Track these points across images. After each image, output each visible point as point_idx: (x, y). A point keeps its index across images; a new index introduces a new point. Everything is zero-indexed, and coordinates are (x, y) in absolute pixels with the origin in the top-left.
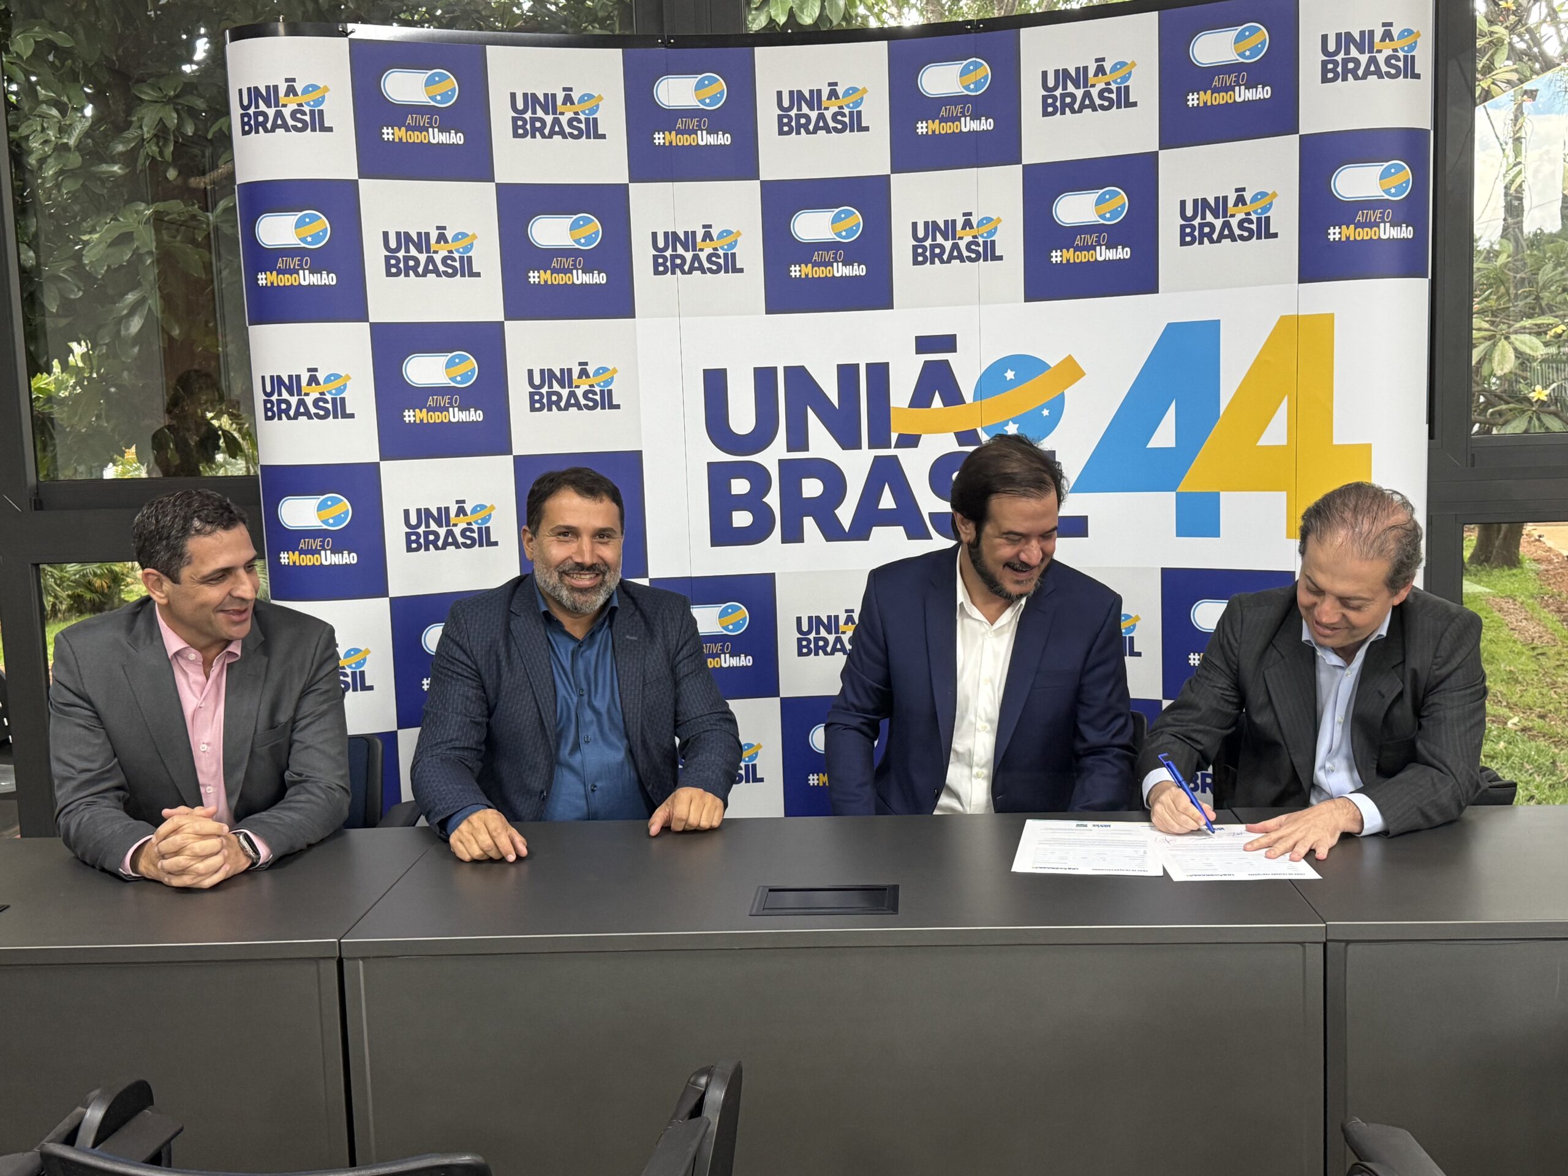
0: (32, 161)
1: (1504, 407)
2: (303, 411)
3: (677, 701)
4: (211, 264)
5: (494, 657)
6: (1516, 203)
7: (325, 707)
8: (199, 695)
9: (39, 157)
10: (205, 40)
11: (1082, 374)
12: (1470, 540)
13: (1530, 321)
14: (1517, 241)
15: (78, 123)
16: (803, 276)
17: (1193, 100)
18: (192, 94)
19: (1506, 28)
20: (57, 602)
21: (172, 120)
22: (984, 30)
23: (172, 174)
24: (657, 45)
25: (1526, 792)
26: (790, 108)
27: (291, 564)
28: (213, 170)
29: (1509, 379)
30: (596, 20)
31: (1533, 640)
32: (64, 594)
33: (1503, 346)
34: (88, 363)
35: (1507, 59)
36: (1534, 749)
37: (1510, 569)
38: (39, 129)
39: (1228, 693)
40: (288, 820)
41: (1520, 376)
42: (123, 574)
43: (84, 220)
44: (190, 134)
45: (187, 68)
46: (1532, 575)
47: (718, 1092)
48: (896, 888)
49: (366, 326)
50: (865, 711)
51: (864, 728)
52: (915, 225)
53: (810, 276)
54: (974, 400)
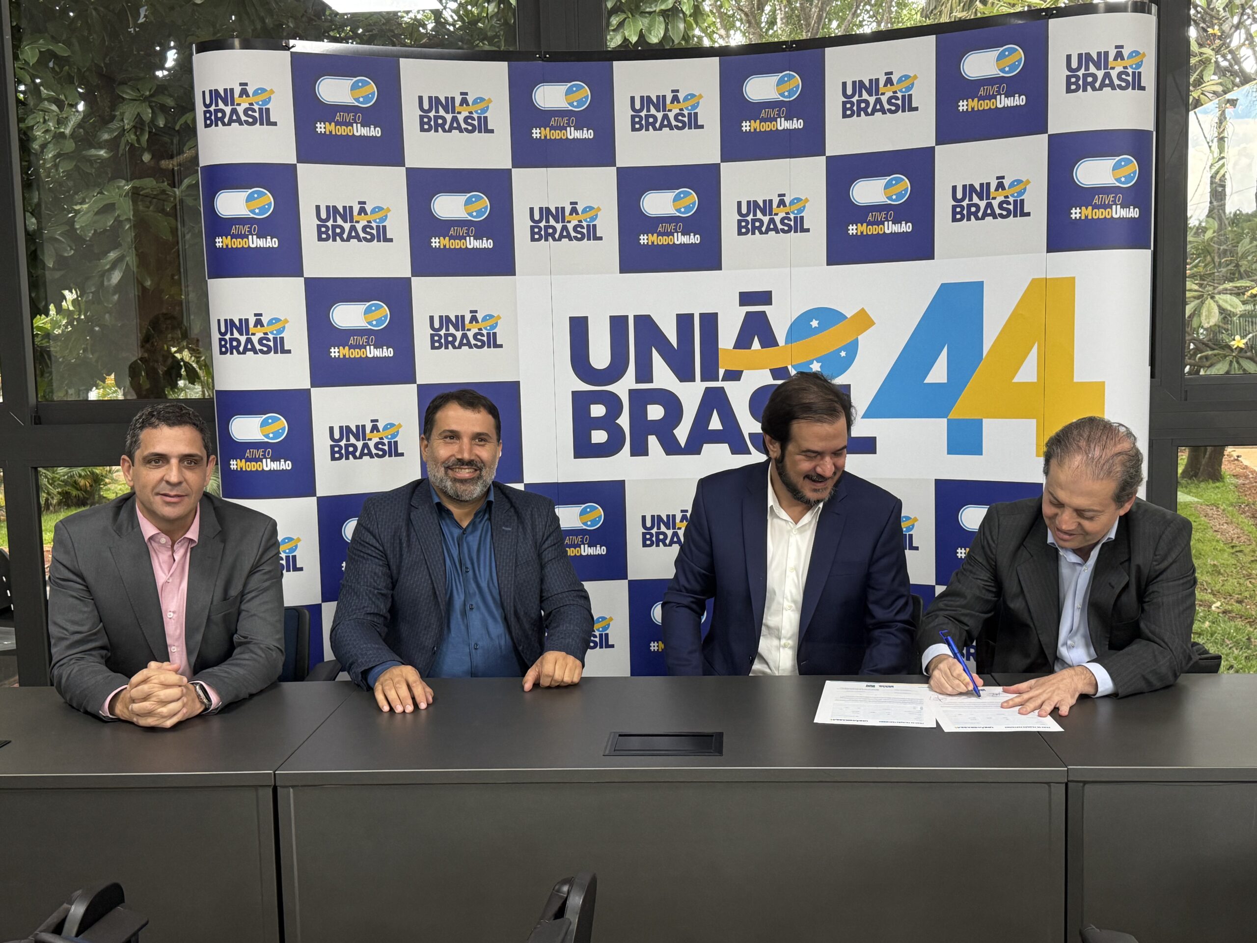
0: (36, 146)
1: (1210, 353)
2: (250, 347)
3: (542, 581)
4: (177, 229)
5: (397, 541)
6: (1220, 189)
7: (267, 584)
8: (167, 572)
9: (41, 143)
10: (174, 51)
11: (872, 323)
12: (1183, 459)
13: (1231, 284)
14: (1220, 220)
15: (72, 117)
16: (650, 243)
17: (963, 106)
18: (164, 94)
19: (1213, 49)
20: (49, 497)
21: (148, 114)
22: (797, 49)
23: (146, 157)
24: (536, 59)
25: (1226, 663)
26: (641, 110)
27: (239, 469)
28: (180, 154)
29: (1214, 331)
30: (484, 38)
31: (1232, 540)
32: (55, 491)
33: (1210, 304)
34: (77, 307)
35: (1214, 74)
36: (1233, 628)
37: (1214, 482)
38: (41, 120)
39: (988, 584)
40: (235, 674)
41: (1222, 328)
42: (102, 476)
43: (76, 193)
44: (162, 126)
45: (160, 74)
46: (1232, 487)
47: (577, 898)
48: (721, 735)
49: (301, 280)
50: (695, 592)
51: (694, 606)
52: (739, 204)
53: (655, 243)
54: (786, 343)
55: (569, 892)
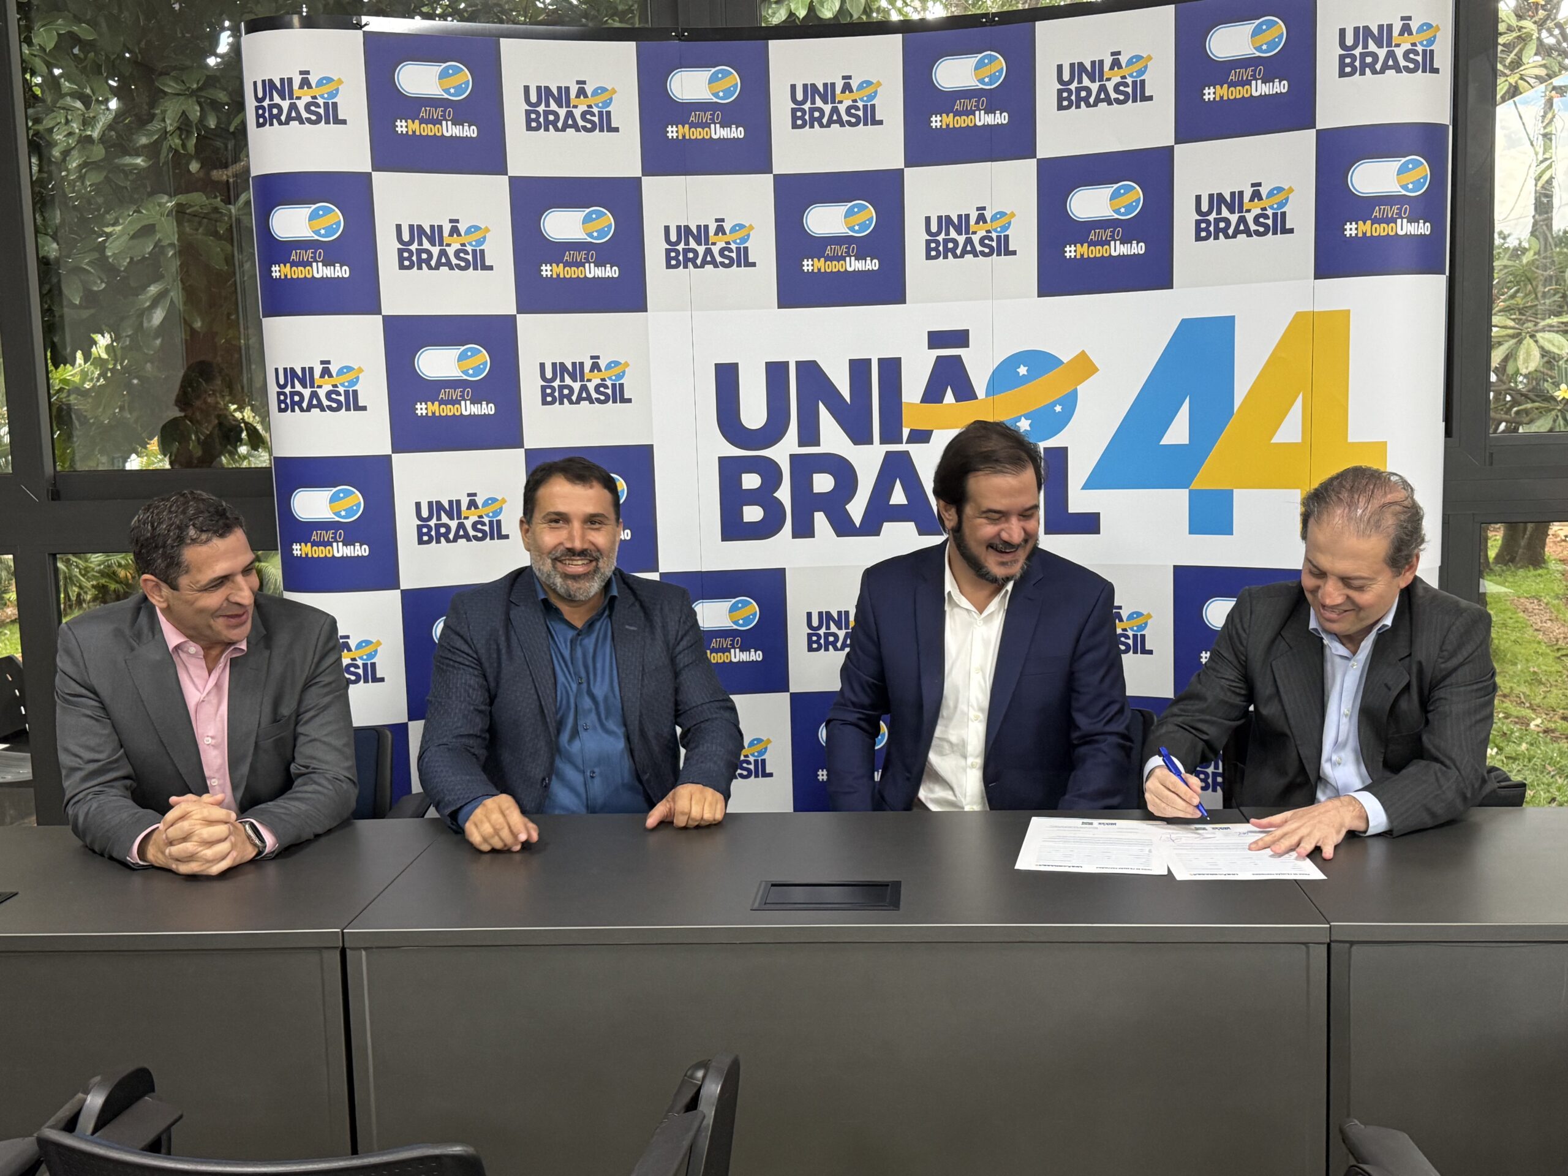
0: (56, 153)
1: (1529, 406)
2: (316, 403)
3: (677, 691)
4: (233, 256)
5: (494, 647)
6: (1545, 200)
7: (327, 699)
8: (201, 689)
9: (63, 149)
10: (228, 33)
11: (1095, 370)
12: (1495, 540)
13: (1557, 319)
14: (1546, 239)
15: (101, 116)
16: (816, 271)
17: (1209, 94)
18: (215, 86)
19: (1535, 23)
20: (82, 592)
21: (195, 112)
22: (999, 23)
23: (194, 167)
24: (671, 38)
25: (1547, 794)
26: (804, 102)
27: (304, 556)
28: (233, 164)
29: (1535, 378)
30: (615, 13)
31: (1557, 641)
32: (88, 584)
33: (1529, 344)
34: (112, 354)
35: (1536, 54)
36: (1556, 751)
37: (1535, 569)
38: (63, 121)
39: (1235, 684)
40: (294, 810)
41: (1547, 375)
43: (107, 212)
44: (213, 127)
45: (212, 61)
46: (1559, 576)
47: (713, 1086)
48: (897, 885)
49: (378, 319)
50: (863, 707)
51: (863, 724)
52: (928, 219)
53: (823, 270)
54: (986, 396)
55: (704, 1077)
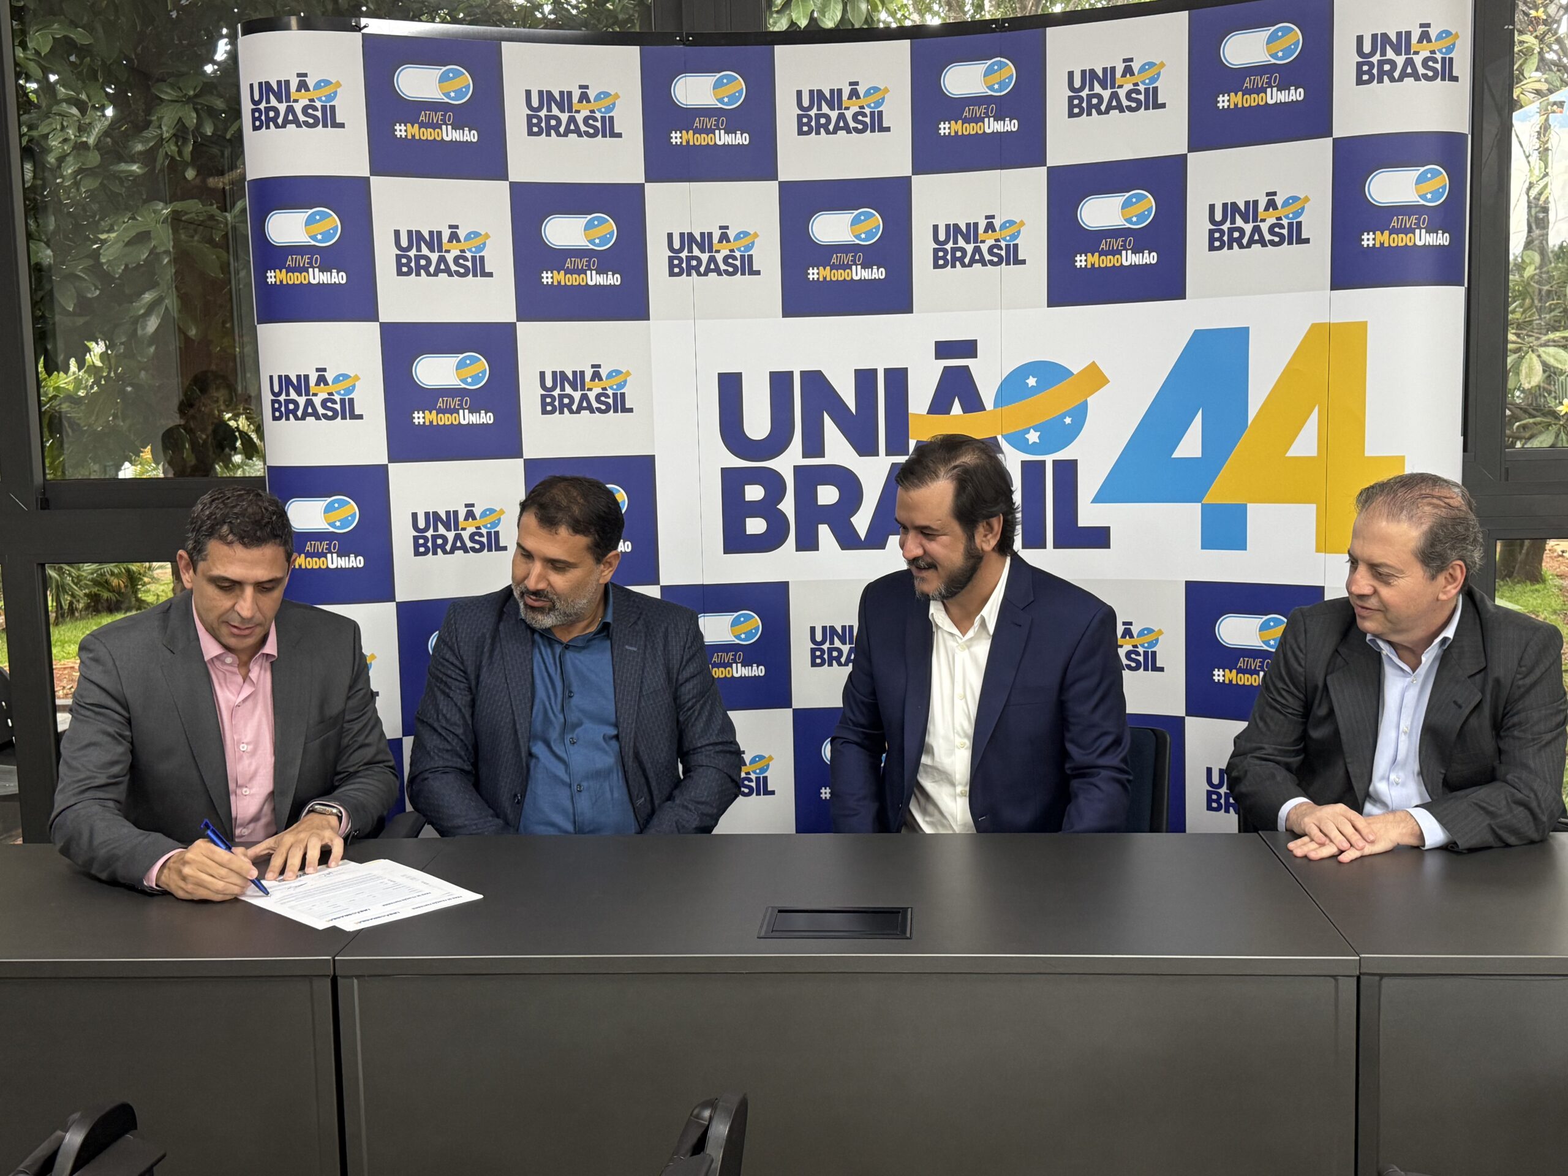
0: (51, 159)
1: (1531, 421)
2: (310, 411)
4: (229, 264)
6: (1541, 215)
9: (58, 155)
10: (226, 40)
11: (1106, 381)
13: (1558, 334)
14: (1543, 252)
15: (97, 123)
16: (821, 279)
17: (1223, 101)
18: (212, 93)
19: (1536, 37)
20: (74, 601)
21: (192, 119)
22: (1009, 29)
23: (190, 174)
24: (675, 43)
26: (810, 108)
29: (1534, 394)
30: (614, 22)
32: (81, 593)
33: (1531, 359)
34: (106, 363)
35: (1537, 70)
37: (1533, 584)
38: (59, 127)
41: (1544, 389)
42: (140, 574)
43: (102, 219)
44: (209, 134)
45: (209, 69)
46: (1556, 591)
47: (722, 1126)
48: (903, 912)
49: (375, 327)
52: (936, 228)
53: (828, 279)
54: (994, 407)
55: (711, 1118)
